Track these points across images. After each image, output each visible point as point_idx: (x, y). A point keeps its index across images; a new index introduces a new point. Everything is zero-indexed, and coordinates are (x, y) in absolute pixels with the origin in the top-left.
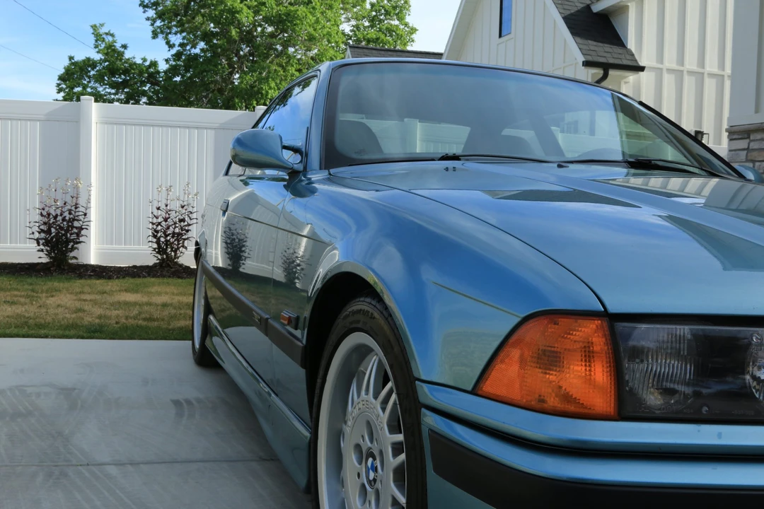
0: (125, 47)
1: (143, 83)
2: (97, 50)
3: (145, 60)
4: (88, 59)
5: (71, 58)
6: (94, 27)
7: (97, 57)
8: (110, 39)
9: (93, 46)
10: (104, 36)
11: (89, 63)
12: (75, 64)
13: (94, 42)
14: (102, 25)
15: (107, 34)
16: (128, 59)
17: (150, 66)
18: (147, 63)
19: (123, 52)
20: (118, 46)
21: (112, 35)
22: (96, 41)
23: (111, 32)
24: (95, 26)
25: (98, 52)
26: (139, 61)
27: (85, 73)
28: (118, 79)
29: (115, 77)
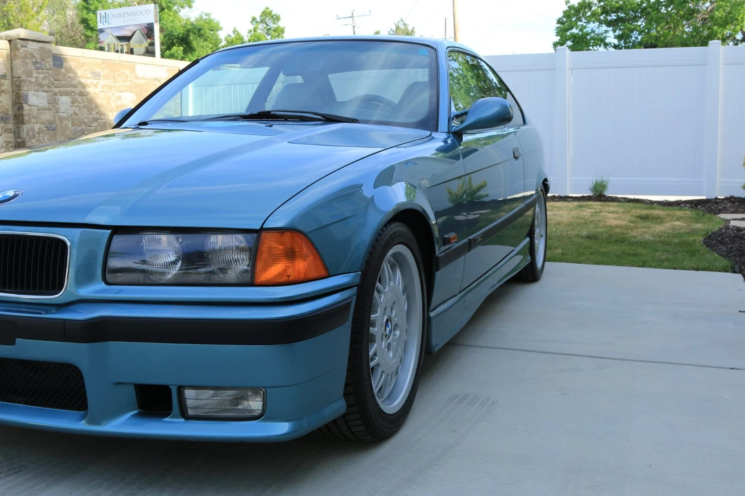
11: (585, 5)
12: (571, 8)
27: (583, 15)
28: (613, 17)
29: (610, 16)
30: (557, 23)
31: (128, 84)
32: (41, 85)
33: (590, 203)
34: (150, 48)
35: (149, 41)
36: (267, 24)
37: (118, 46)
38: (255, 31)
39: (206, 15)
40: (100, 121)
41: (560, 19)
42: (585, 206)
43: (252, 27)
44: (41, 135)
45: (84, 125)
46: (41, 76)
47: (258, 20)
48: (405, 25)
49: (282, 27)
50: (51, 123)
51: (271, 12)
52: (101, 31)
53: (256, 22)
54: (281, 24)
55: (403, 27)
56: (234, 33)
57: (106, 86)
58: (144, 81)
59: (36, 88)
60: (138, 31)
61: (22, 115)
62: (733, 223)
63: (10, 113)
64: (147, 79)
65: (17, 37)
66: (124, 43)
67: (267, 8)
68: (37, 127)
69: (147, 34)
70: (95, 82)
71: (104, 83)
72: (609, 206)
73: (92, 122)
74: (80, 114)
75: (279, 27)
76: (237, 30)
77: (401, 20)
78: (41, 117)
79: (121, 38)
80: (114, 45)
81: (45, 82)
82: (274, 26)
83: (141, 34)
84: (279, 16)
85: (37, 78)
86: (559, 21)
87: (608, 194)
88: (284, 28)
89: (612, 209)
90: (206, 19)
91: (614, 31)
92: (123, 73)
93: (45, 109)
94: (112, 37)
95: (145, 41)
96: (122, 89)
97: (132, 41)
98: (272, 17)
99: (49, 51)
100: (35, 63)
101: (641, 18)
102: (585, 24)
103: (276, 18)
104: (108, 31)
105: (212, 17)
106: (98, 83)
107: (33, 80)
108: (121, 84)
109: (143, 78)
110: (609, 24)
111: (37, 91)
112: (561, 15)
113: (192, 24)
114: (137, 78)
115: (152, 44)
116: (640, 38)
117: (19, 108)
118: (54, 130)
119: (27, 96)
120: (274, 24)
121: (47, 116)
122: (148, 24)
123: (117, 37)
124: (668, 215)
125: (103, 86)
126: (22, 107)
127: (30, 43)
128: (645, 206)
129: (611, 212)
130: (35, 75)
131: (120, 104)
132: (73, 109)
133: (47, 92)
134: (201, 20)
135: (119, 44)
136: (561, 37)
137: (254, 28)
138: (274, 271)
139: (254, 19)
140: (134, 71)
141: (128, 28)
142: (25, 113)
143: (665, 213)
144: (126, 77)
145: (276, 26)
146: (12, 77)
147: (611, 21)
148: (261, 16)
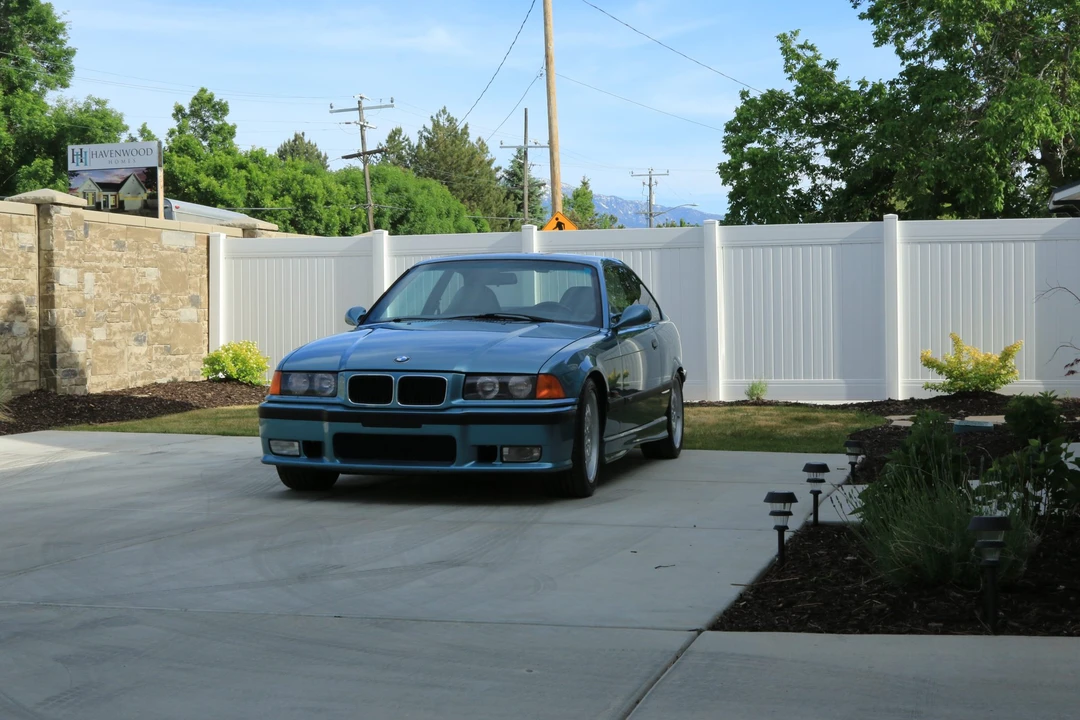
0: (833, 65)
1: (863, 122)
2: (789, 74)
3: (864, 84)
4: (772, 93)
5: (744, 94)
6: (783, 38)
7: (788, 87)
8: (809, 54)
9: (783, 69)
10: (799, 51)
11: (774, 100)
12: (750, 104)
13: (784, 62)
14: (795, 33)
15: (802, 47)
16: (839, 85)
17: (871, 94)
18: (868, 89)
19: (832, 74)
20: (821, 64)
21: (812, 48)
22: (787, 60)
23: (810, 44)
24: (784, 35)
25: (790, 78)
26: (854, 87)
27: (771, 115)
28: (823, 120)
29: (818, 118)
30: (726, 131)
31: (152, 256)
32: (73, 260)
33: (743, 407)
34: (149, 201)
35: (149, 191)
36: (202, 120)
37: (99, 196)
38: (181, 131)
39: (98, 102)
40: (123, 304)
41: (730, 122)
42: (737, 411)
43: (174, 124)
44: (70, 322)
45: (106, 310)
46: (73, 248)
47: (187, 111)
48: (450, 120)
49: (230, 124)
50: (80, 307)
51: (210, 100)
52: (74, 174)
53: (184, 116)
54: (229, 120)
55: (447, 124)
56: (142, 135)
57: (131, 259)
58: (169, 253)
59: (68, 262)
60: (132, 178)
61: (52, 297)
62: (894, 423)
63: (36, 294)
64: (172, 250)
65: (50, 201)
66: (109, 193)
67: (203, 91)
68: (67, 311)
69: (146, 183)
70: (119, 254)
71: (128, 256)
72: (764, 410)
73: (115, 306)
74: (103, 295)
75: (225, 124)
76: (149, 128)
77: (444, 111)
78: (71, 299)
79: (104, 186)
80: (94, 194)
81: (76, 256)
82: (216, 122)
83: (136, 182)
84: (226, 104)
85: (68, 250)
86: (730, 127)
87: (766, 397)
88: (234, 127)
89: (767, 412)
90: (97, 111)
91: (825, 143)
92: (148, 242)
93: (75, 289)
94: (90, 183)
95: (142, 191)
96: (147, 262)
97: (122, 191)
98: (214, 106)
99: (82, 217)
100: (68, 232)
101: (870, 121)
102: (773, 132)
103: (221, 109)
104: (85, 174)
105: (108, 106)
106: (122, 256)
107: (65, 253)
108: (147, 257)
109: (169, 249)
110: (816, 131)
111: (68, 266)
112: (732, 116)
113: (70, 120)
114: (163, 249)
115: (154, 197)
116: (867, 157)
117: (48, 288)
118: (84, 315)
119: (58, 273)
120: (217, 119)
121: (76, 299)
122: (148, 168)
123: (98, 183)
124: (828, 417)
125: (127, 260)
126: (53, 287)
127: (62, 207)
128: (806, 409)
129: (766, 415)
130: (67, 248)
131: (144, 283)
132: (97, 288)
133: (77, 268)
134: (86, 111)
135: (101, 195)
136: (734, 155)
137: (180, 127)
138: (544, 393)
139: (179, 111)
140: (160, 239)
141: (117, 172)
142: (56, 294)
143: (824, 415)
144: (151, 247)
145: (221, 123)
146: (39, 249)
147: (818, 127)
148: (192, 105)
